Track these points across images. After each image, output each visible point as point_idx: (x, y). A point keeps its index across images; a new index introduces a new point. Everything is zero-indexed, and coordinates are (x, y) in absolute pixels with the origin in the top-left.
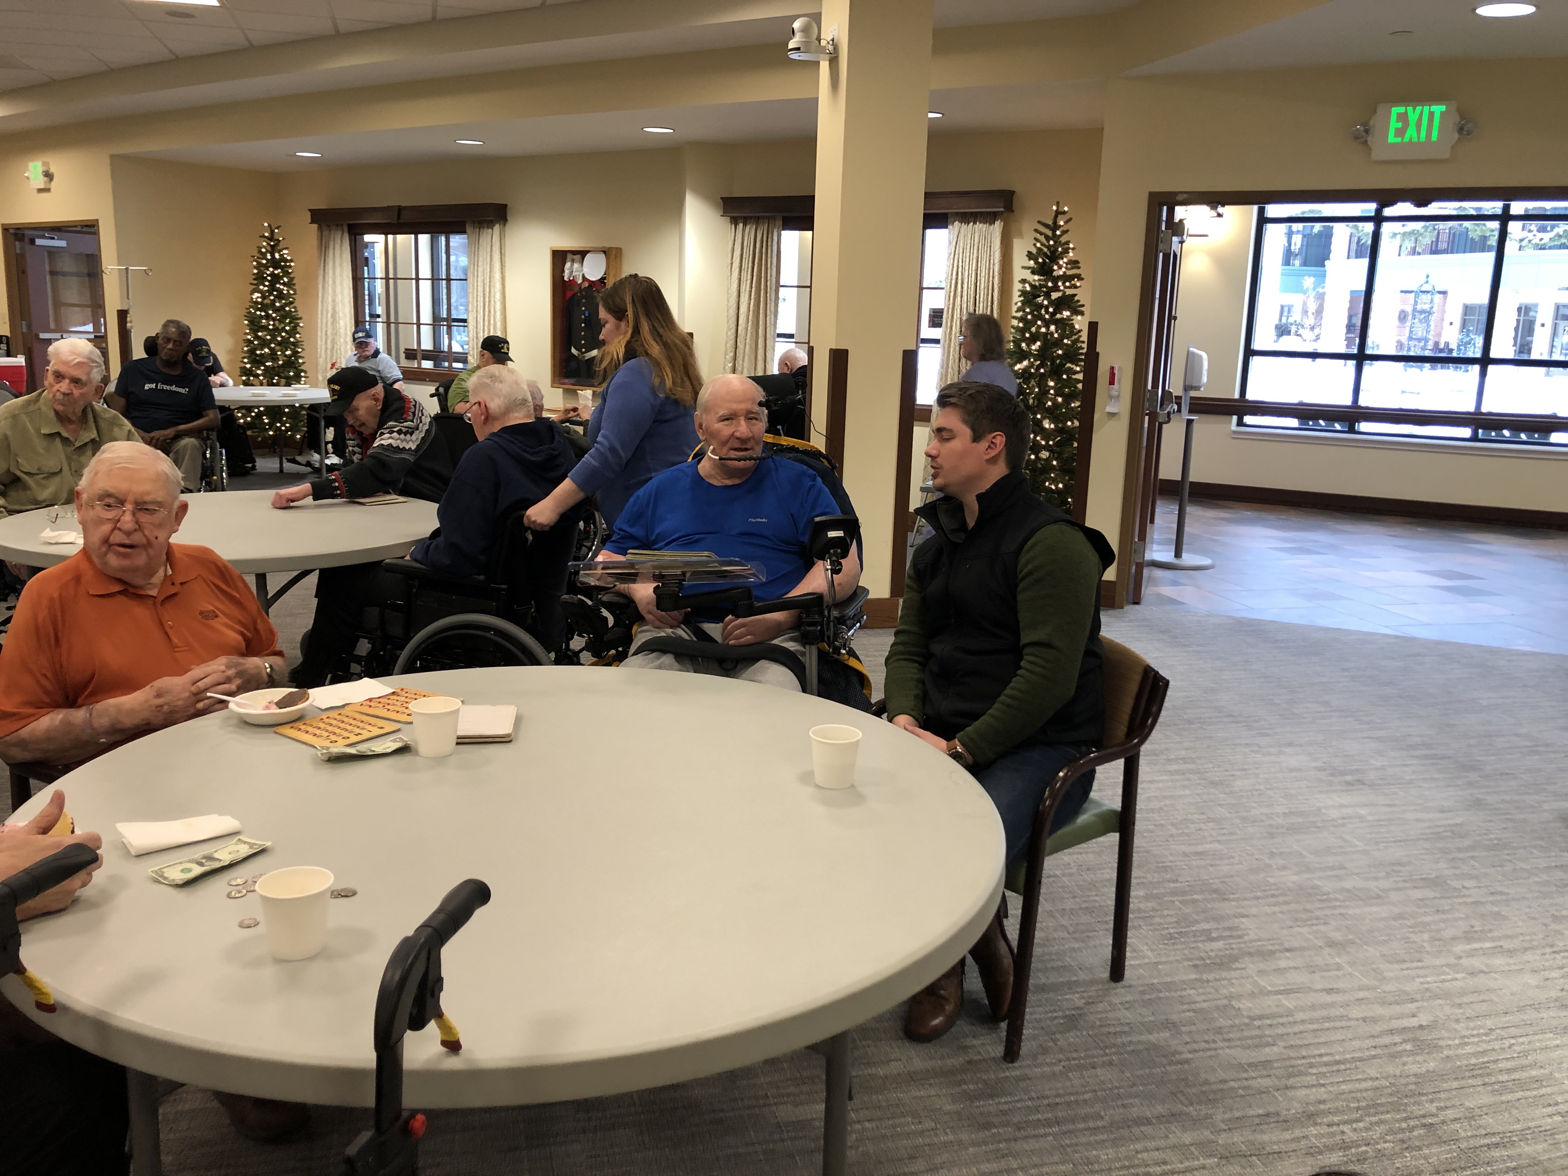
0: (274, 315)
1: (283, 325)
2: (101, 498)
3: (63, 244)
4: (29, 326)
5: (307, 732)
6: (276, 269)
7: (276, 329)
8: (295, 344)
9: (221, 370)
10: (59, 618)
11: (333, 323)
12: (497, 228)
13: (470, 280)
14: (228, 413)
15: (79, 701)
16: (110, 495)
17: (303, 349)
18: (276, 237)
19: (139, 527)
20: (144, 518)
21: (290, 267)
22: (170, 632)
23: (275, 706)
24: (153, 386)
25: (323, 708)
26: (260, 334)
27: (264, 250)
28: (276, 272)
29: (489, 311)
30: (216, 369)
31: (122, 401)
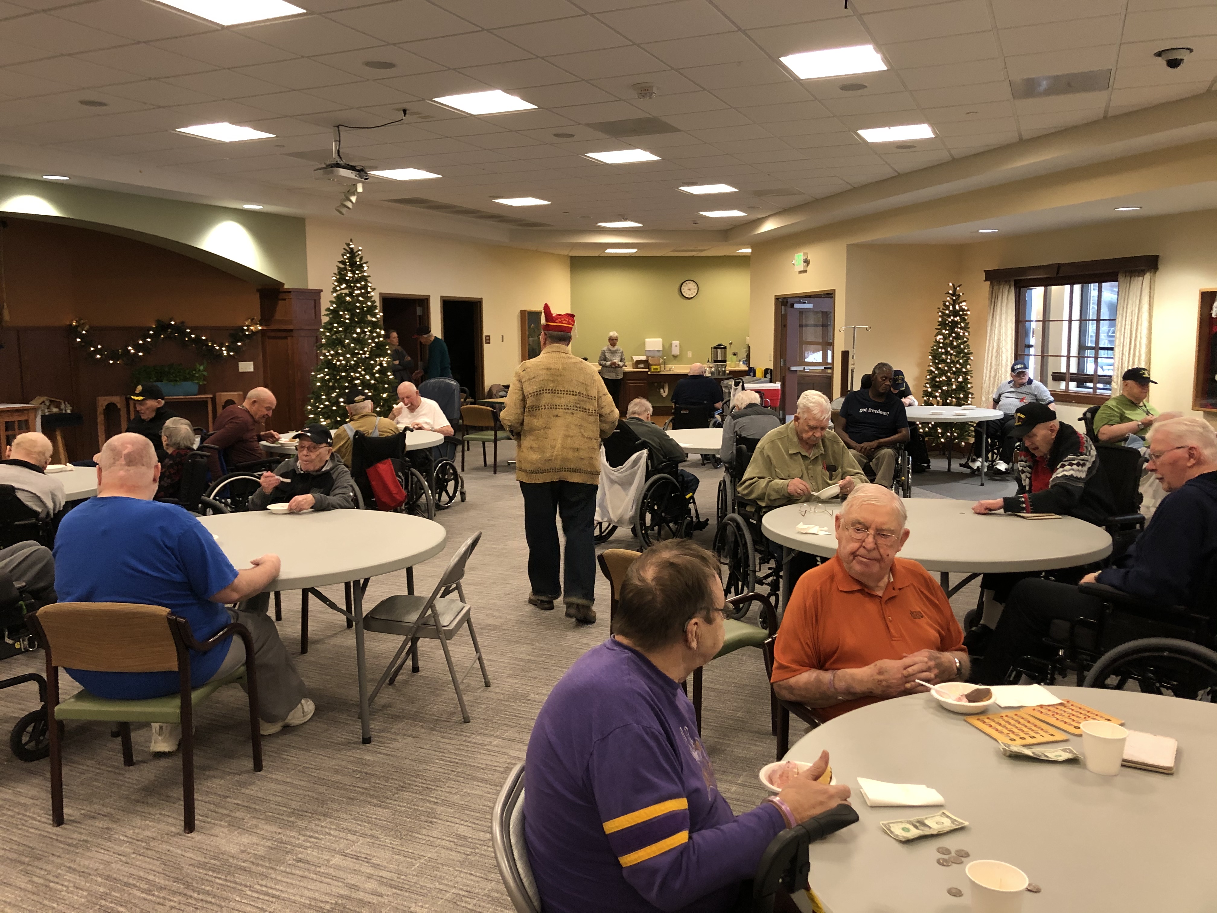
0: (952, 352)
1: (957, 359)
2: (853, 524)
3: (810, 306)
4: (785, 362)
5: (991, 726)
6: (955, 316)
7: (952, 362)
8: (966, 373)
9: (910, 394)
10: (819, 603)
11: (996, 357)
12: (1147, 276)
13: (1119, 320)
14: (914, 427)
15: (827, 665)
16: (860, 523)
17: (972, 377)
18: (957, 293)
19: (877, 547)
20: (881, 541)
21: (966, 315)
22: (889, 624)
23: (965, 699)
24: (865, 410)
25: (1003, 705)
26: (940, 366)
27: (947, 303)
28: (956, 319)
29: (1135, 345)
30: (906, 393)
31: (843, 420)
